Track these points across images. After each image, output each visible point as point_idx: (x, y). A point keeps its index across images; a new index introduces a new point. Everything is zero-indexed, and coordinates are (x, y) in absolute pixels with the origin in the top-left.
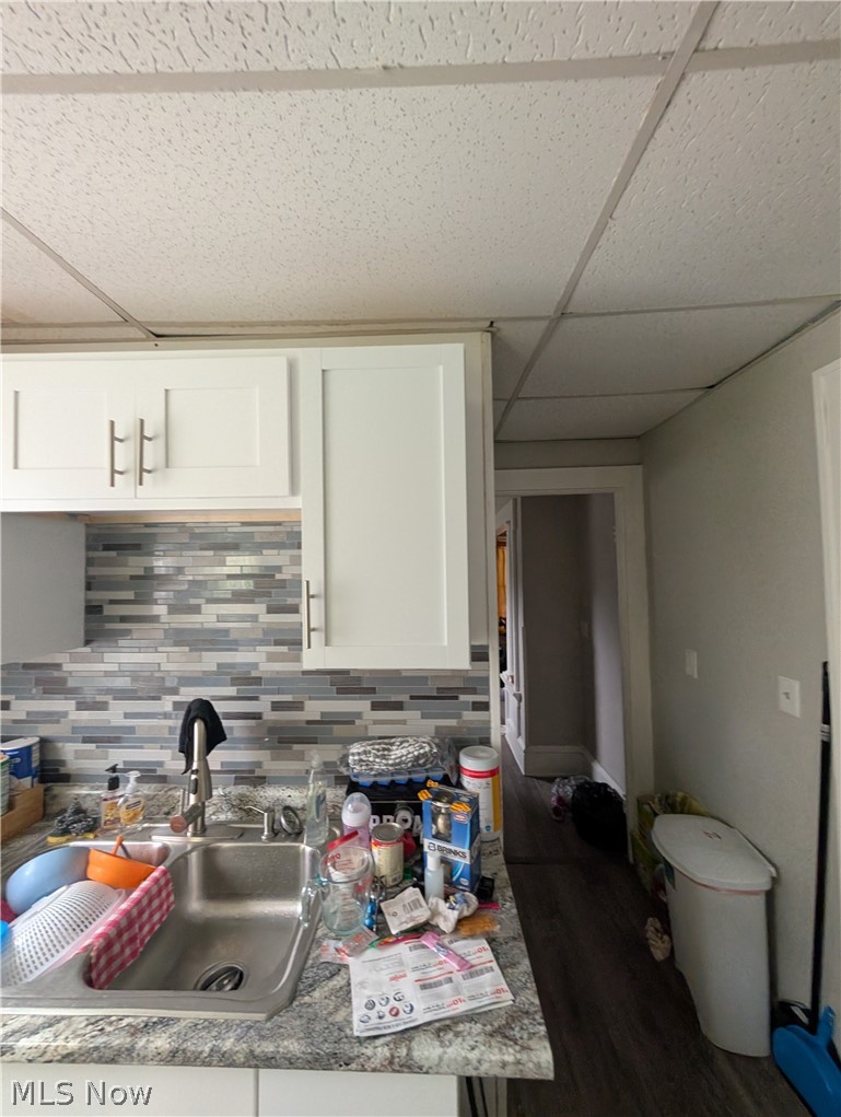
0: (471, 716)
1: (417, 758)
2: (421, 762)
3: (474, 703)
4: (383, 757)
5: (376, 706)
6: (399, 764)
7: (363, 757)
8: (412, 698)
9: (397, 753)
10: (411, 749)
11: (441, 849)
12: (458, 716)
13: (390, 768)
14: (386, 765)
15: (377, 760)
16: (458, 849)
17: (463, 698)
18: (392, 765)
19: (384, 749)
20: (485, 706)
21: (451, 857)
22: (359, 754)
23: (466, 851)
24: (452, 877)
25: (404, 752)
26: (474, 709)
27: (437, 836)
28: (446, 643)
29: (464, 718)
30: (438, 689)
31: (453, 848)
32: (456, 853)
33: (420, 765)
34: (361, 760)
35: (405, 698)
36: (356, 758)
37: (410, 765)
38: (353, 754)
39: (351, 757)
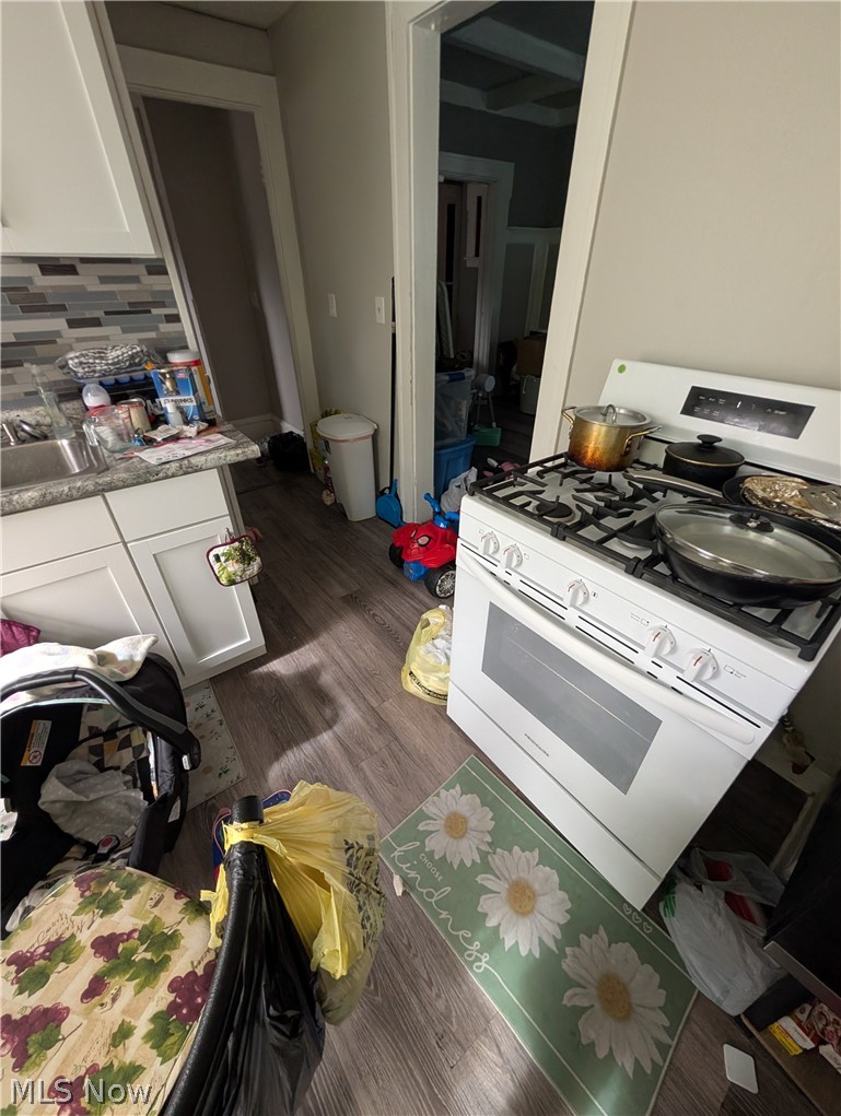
0: (166, 328)
1: (132, 357)
2: (137, 360)
3: (166, 316)
4: (102, 358)
5: (73, 324)
6: (118, 363)
7: (83, 359)
8: (107, 313)
9: (112, 355)
10: (124, 350)
11: (175, 401)
12: (156, 329)
13: (112, 367)
14: (107, 364)
15: (97, 361)
16: (186, 398)
17: (155, 311)
18: (111, 364)
19: (99, 353)
20: (175, 318)
21: (182, 404)
22: (77, 357)
23: (192, 397)
24: (187, 418)
25: (119, 353)
26: (168, 322)
27: (169, 393)
28: (128, 230)
29: (162, 330)
30: (129, 304)
31: (182, 398)
32: (185, 401)
33: (136, 365)
34: (81, 363)
35: (99, 314)
36: (76, 361)
37: (127, 364)
38: (71, 359)
39: (70, 362)
